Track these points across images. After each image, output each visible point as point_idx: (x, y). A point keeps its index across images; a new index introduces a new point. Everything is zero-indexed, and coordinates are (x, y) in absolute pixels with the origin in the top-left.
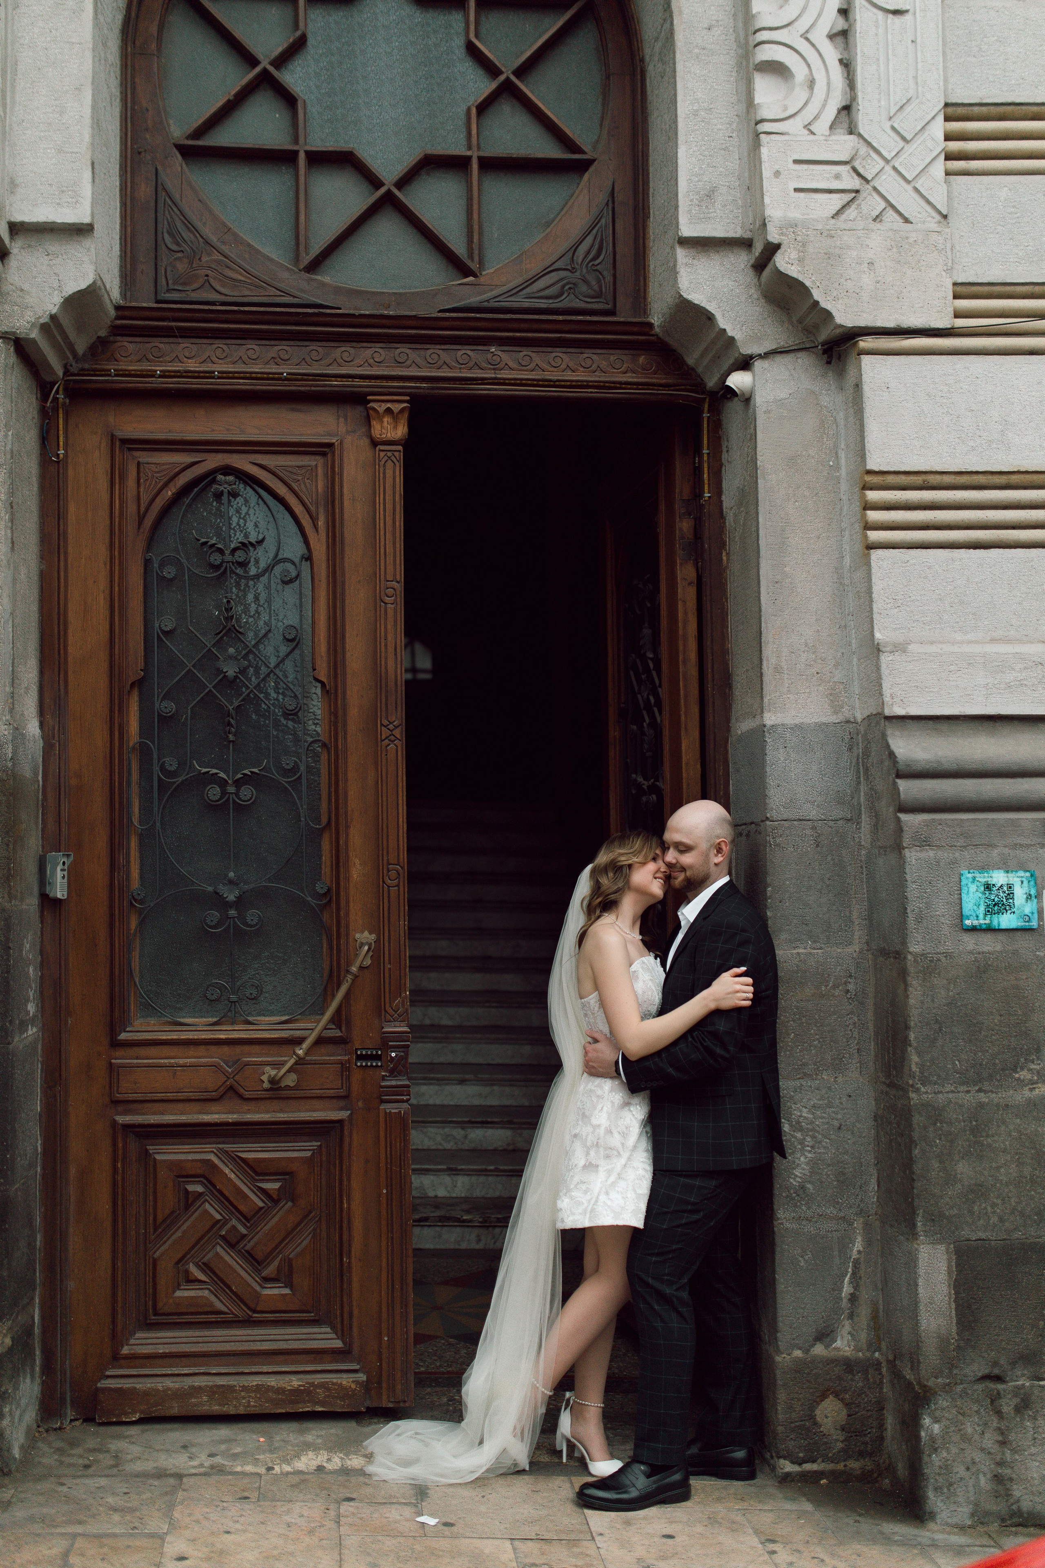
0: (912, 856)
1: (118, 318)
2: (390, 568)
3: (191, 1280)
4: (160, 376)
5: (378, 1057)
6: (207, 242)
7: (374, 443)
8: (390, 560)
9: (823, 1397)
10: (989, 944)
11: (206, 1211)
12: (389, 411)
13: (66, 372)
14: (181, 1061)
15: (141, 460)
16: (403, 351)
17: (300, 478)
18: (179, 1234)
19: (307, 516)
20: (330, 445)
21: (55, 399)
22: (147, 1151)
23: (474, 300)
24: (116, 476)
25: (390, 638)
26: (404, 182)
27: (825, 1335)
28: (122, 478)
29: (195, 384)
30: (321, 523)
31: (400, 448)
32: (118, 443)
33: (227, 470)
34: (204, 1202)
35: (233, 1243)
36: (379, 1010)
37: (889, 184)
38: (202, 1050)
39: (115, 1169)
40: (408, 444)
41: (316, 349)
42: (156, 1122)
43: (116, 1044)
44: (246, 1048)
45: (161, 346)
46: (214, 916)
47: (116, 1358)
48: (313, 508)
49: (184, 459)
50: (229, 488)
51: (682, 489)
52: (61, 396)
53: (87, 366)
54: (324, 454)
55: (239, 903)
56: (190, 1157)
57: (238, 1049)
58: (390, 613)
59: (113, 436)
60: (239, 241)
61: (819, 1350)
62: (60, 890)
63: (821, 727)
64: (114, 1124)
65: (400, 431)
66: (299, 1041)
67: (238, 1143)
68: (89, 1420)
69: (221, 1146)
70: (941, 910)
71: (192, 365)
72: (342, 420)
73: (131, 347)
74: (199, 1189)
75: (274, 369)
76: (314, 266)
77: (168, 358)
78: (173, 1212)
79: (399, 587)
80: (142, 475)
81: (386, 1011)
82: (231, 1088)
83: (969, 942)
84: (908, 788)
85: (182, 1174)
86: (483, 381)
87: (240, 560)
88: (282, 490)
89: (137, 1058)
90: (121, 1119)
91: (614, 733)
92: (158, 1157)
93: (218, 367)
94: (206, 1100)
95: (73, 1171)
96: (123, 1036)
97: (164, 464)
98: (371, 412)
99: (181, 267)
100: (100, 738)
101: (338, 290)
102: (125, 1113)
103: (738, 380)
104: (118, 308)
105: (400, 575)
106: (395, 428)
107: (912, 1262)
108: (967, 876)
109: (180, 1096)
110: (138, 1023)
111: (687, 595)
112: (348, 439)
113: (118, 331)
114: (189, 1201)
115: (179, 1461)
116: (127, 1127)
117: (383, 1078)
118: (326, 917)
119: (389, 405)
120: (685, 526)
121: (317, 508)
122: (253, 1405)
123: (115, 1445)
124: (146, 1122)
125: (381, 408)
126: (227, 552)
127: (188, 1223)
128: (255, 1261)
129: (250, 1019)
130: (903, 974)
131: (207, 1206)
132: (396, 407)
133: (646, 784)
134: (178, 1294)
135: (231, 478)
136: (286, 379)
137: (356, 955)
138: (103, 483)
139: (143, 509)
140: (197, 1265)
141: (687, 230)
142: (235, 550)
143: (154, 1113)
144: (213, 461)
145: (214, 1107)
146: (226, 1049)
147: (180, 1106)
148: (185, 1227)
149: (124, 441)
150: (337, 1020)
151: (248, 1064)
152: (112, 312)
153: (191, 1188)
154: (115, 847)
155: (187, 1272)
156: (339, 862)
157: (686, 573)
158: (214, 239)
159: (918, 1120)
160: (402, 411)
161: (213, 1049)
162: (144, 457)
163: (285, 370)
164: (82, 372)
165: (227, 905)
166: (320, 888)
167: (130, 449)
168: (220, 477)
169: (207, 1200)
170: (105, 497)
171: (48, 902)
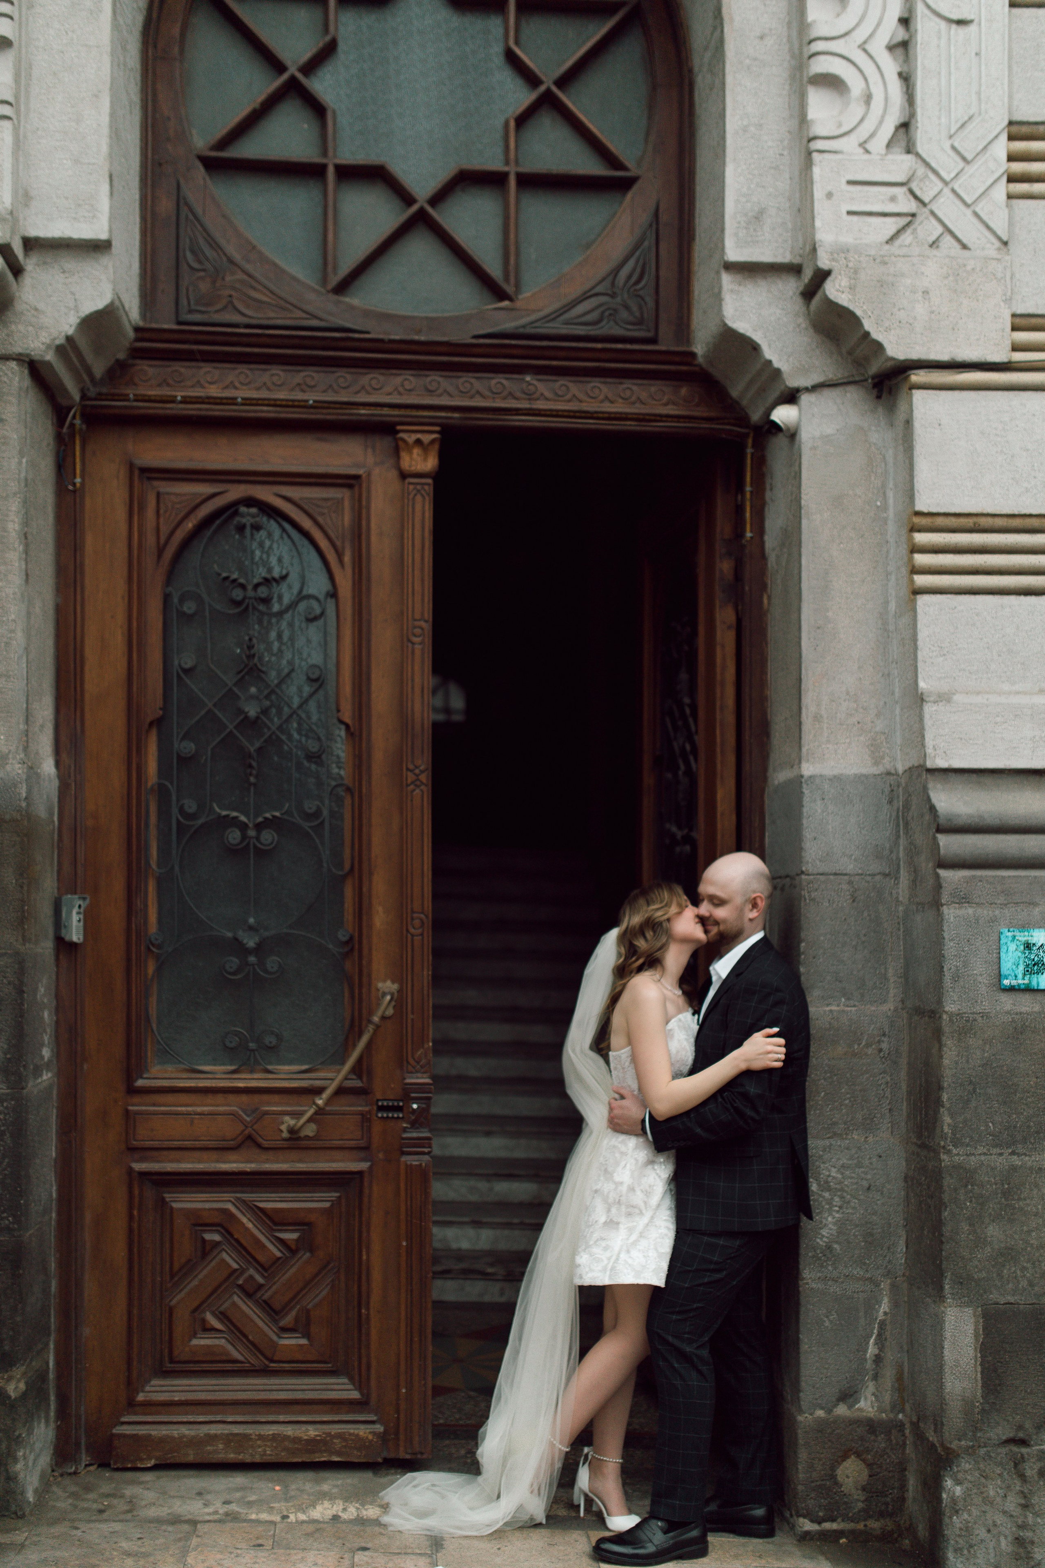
0: (951, 913)
1: (137, 340)
2: (418, 606)
3: (208, 1329)
4: (181, 402)
5: (399, 1109)
6: (231, 261)
7: (404, 476)
8: (418, 598)
9: (845, 1457)
10: (1027, 1005)
11: (223, 1260)
12: (418, 442)
13: (84, 397)
14: (199, 1109)
15: (162, 490)
16: (434, 379)
17: (326, 511)
18: (195, 1282)
19: (332, 551)
20: (357, 477)
21: (72, 425)
22: (163, 1199)
23: (509, 325)
24: (135, 506)
25: (417, 679)
26: (439, 198)
27: (848, 1396)
28: (142, 508)
29: (217, 411)
30: (347, 559)
31: (430, 481)
32: (137, 472)
33: (250, 502)
34: (221, 1251)
35: (250, 1292)
36: (401, 1061)
37: (947, 208)
38: (220, 1098)
39: (131, 1217)
40: (439, 477)
41: (343, 375)
42: (173, 1170)
43: (132, 1091)
44: (266, 1097)
45: (183, 370)
46: (233, 962)
47: (132, 1405)
48: (338, 543)
49: (205, 489)
50: (252, 520)
51: (723, 527)
52: (78, 422)
53: (104, 390)
54: (350, 486)
55: (259, 950)
56: (207, 1206)
57: (257, 1098)
58: (418, 653)
59: (131, 466)
60: (263, 259)
61: (841, 1410)
62: (75, 934)
63: (860, 779)
64: (130, 1171)
65: (429, 463)
66: (319, 1091)
67: (256, 1192)
68: (104, 1465)
69: (238, 1195)
70: (979, 969)
71: (214, 391)
72: (370, 450)
73: (151, 371)
74: (217, 1237)
75: (300, 396)
76: (343, 287)
77: (189, 383)
78: (189, 1260)
79: (427, 627)
80: (162, 506)
81: (408, 1062)
82: (250, 1137)
83: (1007, 1002)
84: (948, 844)
85: (199, 1222)
86: (517, 411)
87: (263, 596)
88: (306, 523)
89: (154, 1105)
90: (138, 1166)
91: (648, 780)
92: (174, 1205)
93: (241, 394)
94: (223, 1149)
95: (88, 1217)
96: (140, 1083)
97: (184, 495)
98: (401, 443)
99: (204, 287)
100: (117, 778)
101: (367, 314)
102: (142, 1160)
103: (783, 414)
104: (137, 329)
105: (428, 614)
106: (425, 459)
107: (938, 1324)
108: (1007, 934)
109: (197, 1144)
110: (155, 1070)
111: (726, 639)
112: (376, 471)
113: (137, 353)
114: (206, 1250)
115: (194, 1508)
116: (143, 1174)
117: (405, 1130)
118: (348, 965)
119: (419, 436)
120: (725, 567)
121: (343, 542)
122: (269, 1454)
123: (129, 1491)
124: (163, 1170)
125: (411, 438)
126: (250, 587)
127: (205, 1272)
128: (272, 1311)
129: (270, 1067)
130: (938, 1034)
131: (224, 1255)
132: (426, 438)
133: (679, 834)
134: (195, 1342)
135: (254, 510)
136: (312, 407)
137: (378, 1005)
138: (121, 514)
139: (162, 541)
140: (214, 1314)
141: (733, 254)
142: (257, 586)
143: (171, 1161)
144: (236, 492)
145: (233, 1156)
146: (244, 1098)
147: (197, 1154)
148: (200, 1276)
149: (144, 470)
150: (358, 1070)
151: (267, 1113)
152: (131, 334)
153: (208, 1237)
154: (133, 891)
155: (204, 1321)
156: (362, 910)
157: (725, 616)
158: (237, 257)
159: (948, 1182)
160: (433, 441)
161: (232, 1098)
162: (165, 487)
163: (311, 397)
164: (100, 396)
165: (247, 951)
166: (342, 936)
167: (149, 479)
168: (243, 509)
169: (223, 1249)
170: (123, 527)
171: (63, 946)
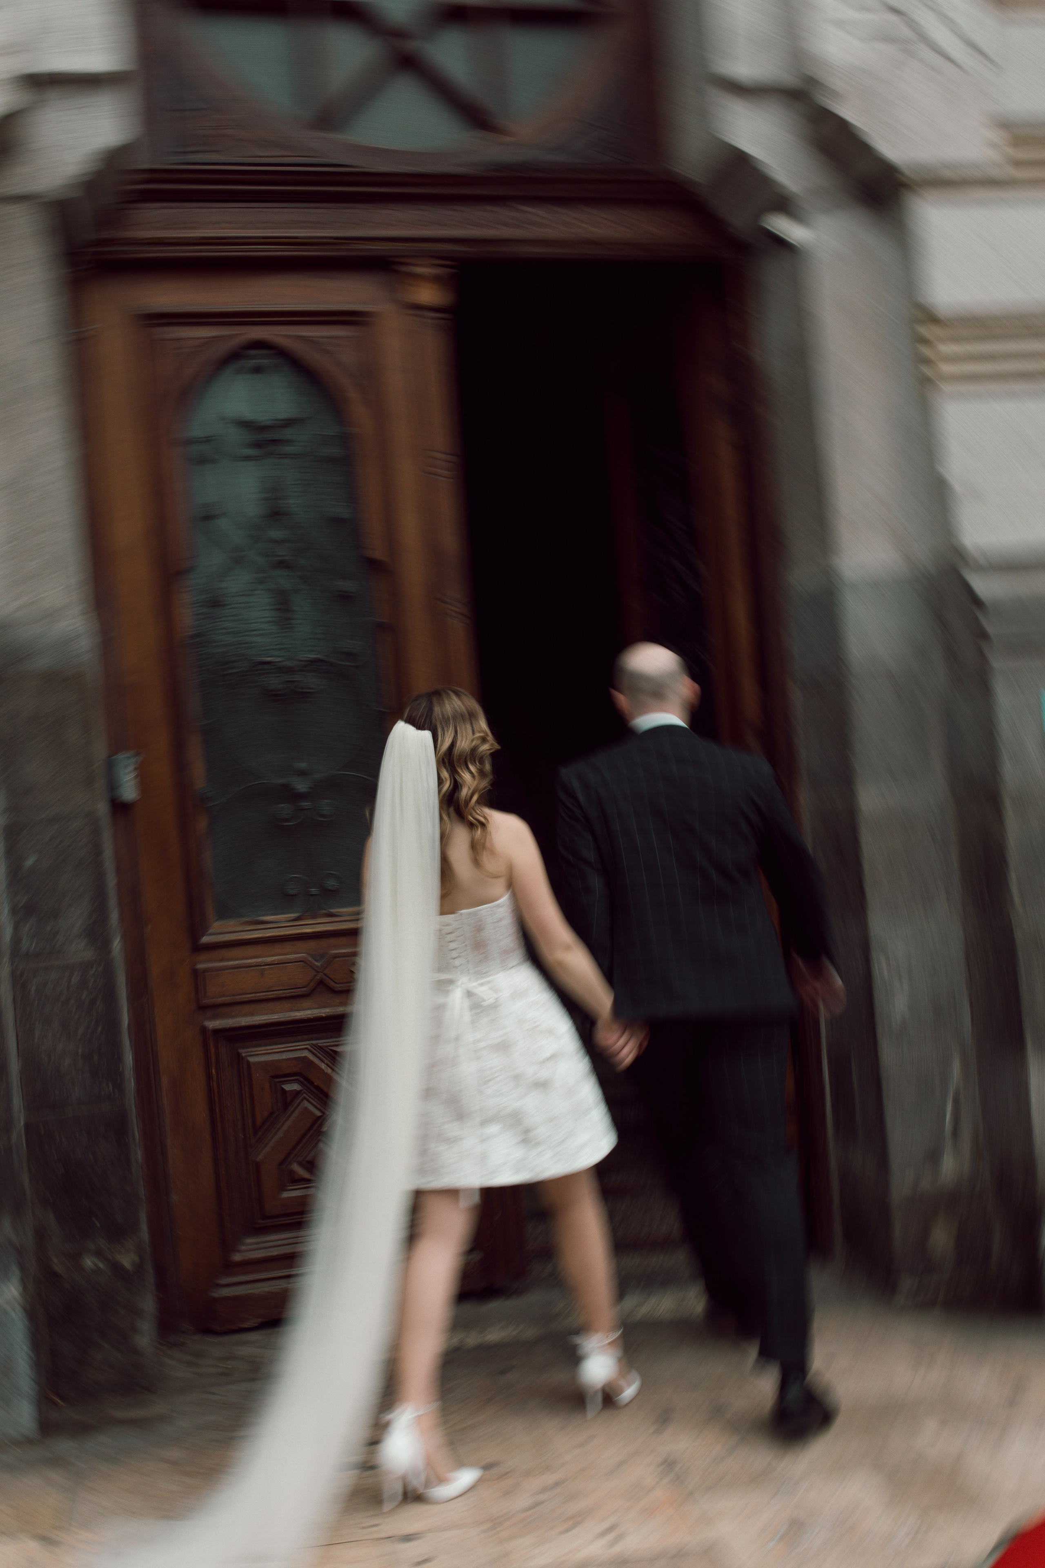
1: (138, 182)
3: (297, 1180)
11: (306, 1109)
14: (269, 959)
15: (175, 335)
17: (340, 349)
18: (280, 1134)
20: (369, 314)
22: (239, 1054)
32: (143, 320)
33: (259, 344)
34: (302, 1100)
38: (287, 947)
39: (209, 1076)
41: (350, 211)
42: (248, 1024)
43: (198, 948)
44: (333, 941)
46: (285, 809)
49: (218, 332)
50: (264, 362)
53: (104, 235)
54: (362, 324)
55: (312, 793)
56: (284, 1056)
57: (324, 943)
59: (135, 312)
62: (130, 793)
64: (204, 1030)
67: (331, 1038)
68: (207, 1331)
69: (314, 1042)
74: (295, 1087)
75: (309, 233)
78: (272, 1113)
82: (321, 983)
89: (222, 960)
90: (213, 1024)
92: (251, 1059)
94: (297, 997)
95: (165, 1081)
96: (205, 939)
97: (198, 339)
98: (409, 278)
100: (154, 630)
102: (214, 1017)
103: (775, 224)
109: (270, 995)
110: (216, 926)
114: (286, 1101)
116: (217, 1032)
124: (238, 1025)
127: (289, 1123)
129: (333, 911)
131: (306, 1104)
134: (286, 1195)
135: (261, 353)
140: (301, 1164)
143: (245, 1015)
144: (248, 334)
145: (306, 1003)
146: (312, 944)
147: (270, 1005)
148: (285, 1127)
151: (336, 956)
153: (288, 1087)
155: (292, 1172)
161: (299, 945)
162: (176, 331)
163: (320, 234)
165: (301, 796)
167: (162, 324)
168: (252, 352)
169: (305, 1098)
171: (119, 808)
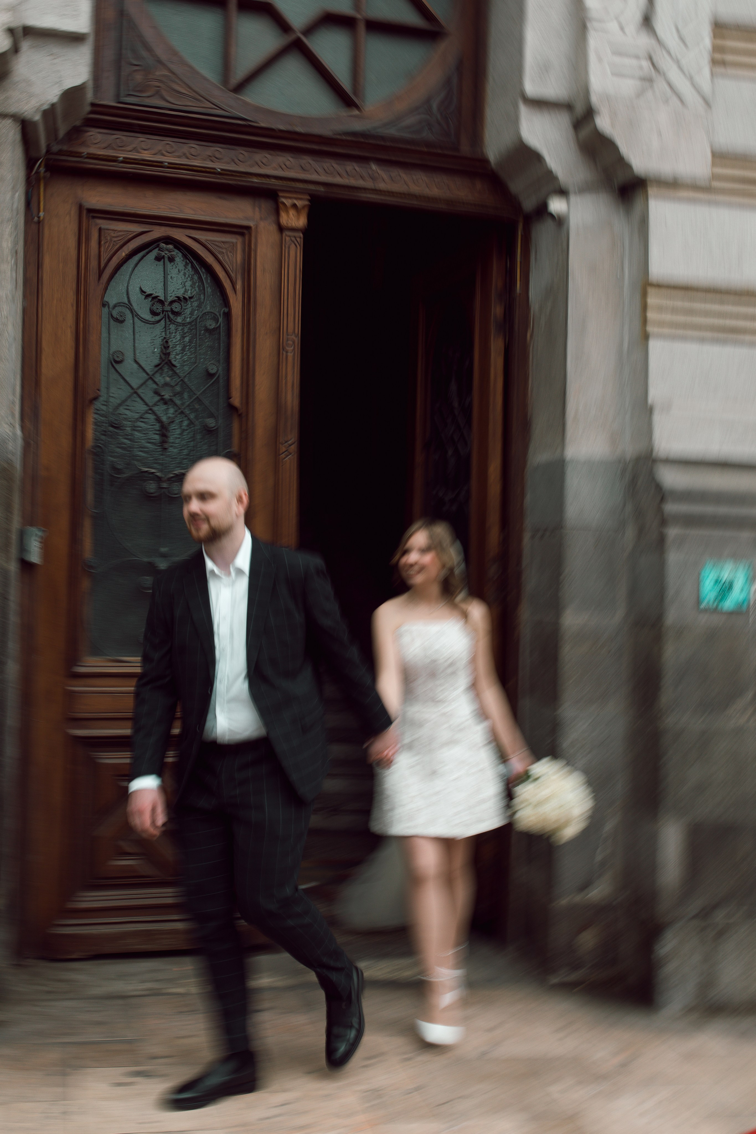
0: (669, 558)
1: (92, 112)
2: (291, 325)
3: (122, 853)
4: (122, 162)
6: (160, 61)
7: (281, 229)
8: (291, 318)
9: (585, 928)
12: (294, 206)
13: (48, 152)
14: (122, 689)
15: (103, 226)
16: (307, 160)
17: (224, 251)
19: (228, 281)
20: (248, 228)
21: (37, 172)
22: (92, 756)
23: (357, 126)
24: (83, 237)
25: (290, 378)
26: (310, 30)
27: (582, 889)
28: (88, 239)
29: (148, 171)
30: (239, 286)
31: (301, 235)
32: (85, 212)
33: (168, 240)
39: (65, 770)
40: (308, 233)
41: (242, 153)
42: (100, 735)
43: (72, 676)
45: (124, 138)
46: (147, 580)
47: (65, 912)
48: (233, 275)
49: (136, 228)
50: (169, 254)
51: (496, 281)
52: (42, 170)
53: (65, 148)
54: (242, 234)
56: (124, 761)
58: (290, 359)
59: (81, 207)
60: (183, 63)
61: (581, 897)
62: (35, 557)
63: (602, 463)
64: (68, 736)
65: (300, 221)
71: (146, 156)
72: (257, 209)
73: (99, 137)
75: (210, 164)
76: (239, 88)
77: (129, 148)
79: (297, 340)
80: (102, 238)
83: (703, 619)
85: (116, 774)
86: (365, 189)
87: (176, 310)
88: (210, 259)
89: (87, 686)
90: (74, 732)
91: (419, 458)
92: (102, 761)
93: (168, 159)
96: (78, 670)
97: (120, 231)
98: (281, 205)
99: (139, 77)
100: (65, 440)
101: (259, 109)
102: (76, 727)
103: (555, 205)
104: (93, 105)
105: (298, 329)
106: (298, 219)
107: (652, 839)
109: (119, 715)
110: (88, 660)
111: (498, 360)
112: (262, 224)
113: (90, 123)
114: (120, 794)
116: (78, 738)
119: (296, 202)
120: (497, 310)
121: (236, 275)
123: (67, 977)
124: (92, 735)
125: (288, 202)
126: (166, 304)
130: (659, 637)
132: (299, 203)
134: (114, 863)
135: (171, 247)
136: (219, 174)
138: (72, 242)
139: (102, 265)
141: (530, 91)
142: (172, 302)
143: (99, 728)
144: (158, 232)
147: (118, 723)
149: (90, 211)
152: (88, 108)
154: (75, 526)
157: (498, 344)
158: (164, 57)
160: (304, 207)
162: (104, 224)
163: (218, 166)
164: (60, 152)
167: (94, 217)
168: (163, 245)
170: (73, 253)
171: (26, 566)
